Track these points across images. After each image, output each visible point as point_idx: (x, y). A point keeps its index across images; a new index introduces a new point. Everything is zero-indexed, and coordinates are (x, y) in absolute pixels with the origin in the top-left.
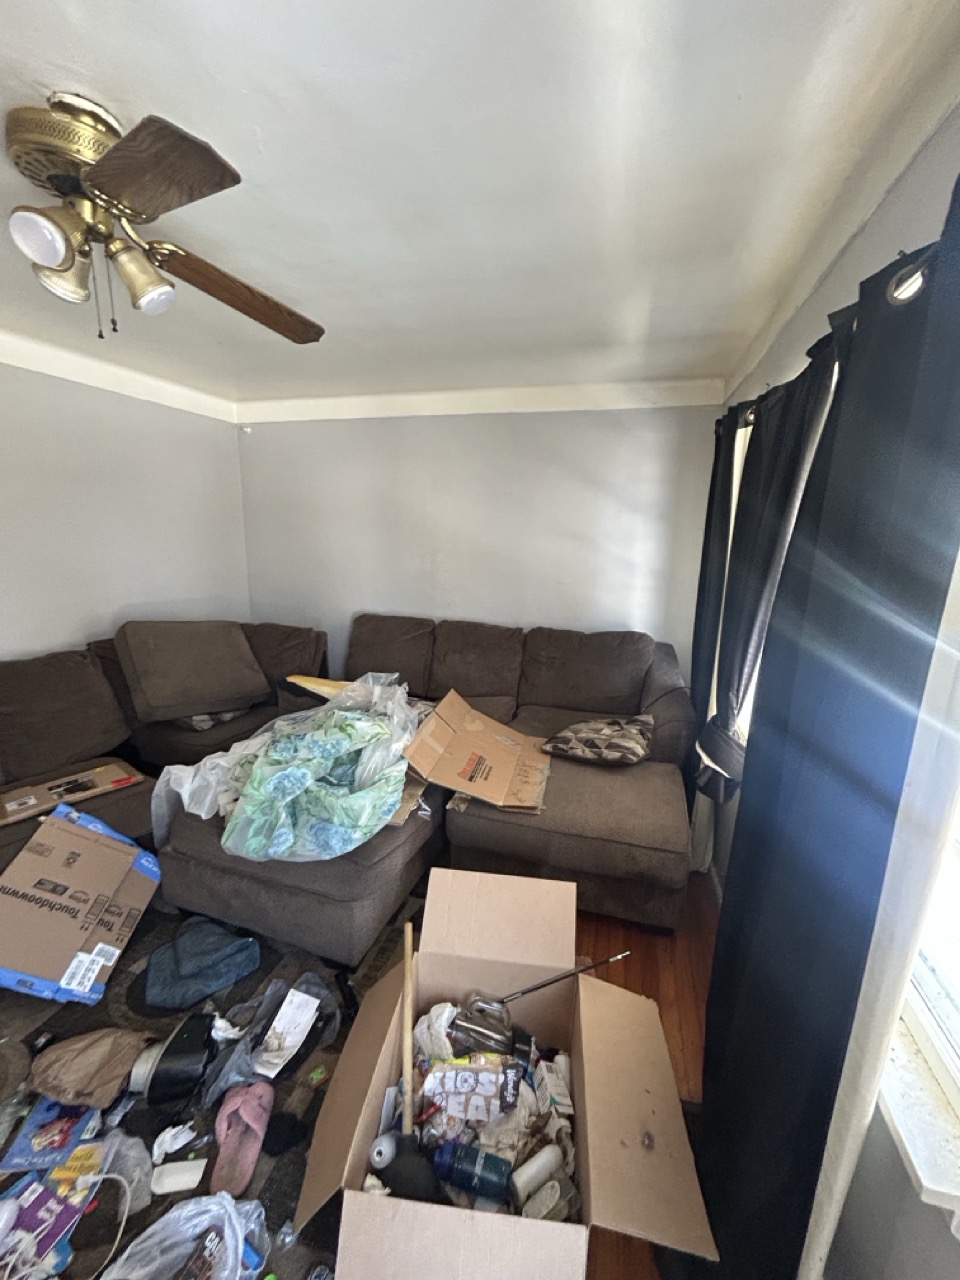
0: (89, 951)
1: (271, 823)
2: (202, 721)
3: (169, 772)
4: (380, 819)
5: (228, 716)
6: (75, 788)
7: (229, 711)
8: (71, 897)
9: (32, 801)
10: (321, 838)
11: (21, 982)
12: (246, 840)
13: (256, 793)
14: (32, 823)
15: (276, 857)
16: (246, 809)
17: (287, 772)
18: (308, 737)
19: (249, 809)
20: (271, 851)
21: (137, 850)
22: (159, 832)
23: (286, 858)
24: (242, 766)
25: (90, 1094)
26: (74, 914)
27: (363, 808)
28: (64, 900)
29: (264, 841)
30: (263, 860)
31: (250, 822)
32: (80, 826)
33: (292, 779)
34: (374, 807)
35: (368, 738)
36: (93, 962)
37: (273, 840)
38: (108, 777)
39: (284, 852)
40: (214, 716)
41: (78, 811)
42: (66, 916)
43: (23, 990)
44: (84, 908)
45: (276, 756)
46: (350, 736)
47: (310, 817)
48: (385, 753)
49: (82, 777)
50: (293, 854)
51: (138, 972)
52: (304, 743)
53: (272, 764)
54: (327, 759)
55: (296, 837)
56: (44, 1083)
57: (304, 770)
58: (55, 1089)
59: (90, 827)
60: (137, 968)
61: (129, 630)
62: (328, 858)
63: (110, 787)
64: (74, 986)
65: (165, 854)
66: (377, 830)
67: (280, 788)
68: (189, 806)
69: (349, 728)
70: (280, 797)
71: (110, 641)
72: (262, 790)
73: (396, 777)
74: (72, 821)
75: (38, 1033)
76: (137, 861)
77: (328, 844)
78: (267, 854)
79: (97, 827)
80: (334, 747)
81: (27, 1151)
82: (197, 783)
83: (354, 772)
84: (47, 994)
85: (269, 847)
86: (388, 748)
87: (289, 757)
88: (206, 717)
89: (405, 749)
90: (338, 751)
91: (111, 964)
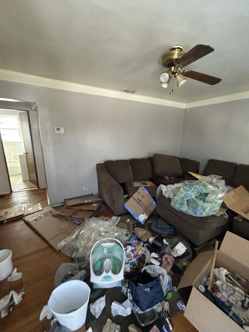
0: (143, 215)
1: (182, 203)
2: (167, 178)
3: (161, 186)
4: (212, 212)
5: (172, 178)
6: (144, 184)
7: (172, 177)
8: (142, 203)
9: (138, 184)
10: (194, 211)
11: (133, 214)
12: (176, 205)
13: (180, 195)
14: (138, 188)
15: (182, 211)
16: (177, 198)
17: (188, 193)
18: (195, 186)
19: (178, 198)
20: (182, 209)
21: (153, 199)
22: (157, 198)
23: (185, 212)
24: (177, 188)
25: (143, 238)
26: (142, 207)
27: (207, 208)
28: (141, 203)
29: (180, 206)
30: (179, 211)
31: (178, 201)
32: (145, 191)
33: (189, 194)
34: (211, 208)
35: (211, 191)
36: (143, 217)
37: (182, 207)
38: (149, 184)
39: (184, 210)
40: (170, 177)
41: (145, 188)
42: (141, 207)
43: (133, 216)
44: (143, 206)
45: (186, 188)
46: (206, 188)
47: (192, 205)
48: (216, 196)
49: (145, 182)
50: (187, 212)
51: (150, 223)
52: (193, 187)
53: (184, 190)
54: (198, 193)
55: (188, 208)
56: (136, 232)
57: (192, 193)
58: (137, 234)
59: (146, 192)
60: (150, 222)
61: (156, 155)
62: (195, 216)
63: (150, 185)
64: (140, 219)
65: (158, 202)
66: (210, 215)
67: (185, 196)
68: (164, 194)
69: (206, 186)
70: (185, 198)
71: (152, 157)
72: (181, 195)
73: (218, 203)
74: (144, 190)
75: (135, 224)
76: (152, 201)
77: (196, 213)
78: (180, 210)
79: (147, 192)
80: (201, 190)
81: (133, 241)
82: (166, 190)
83: (205, 198)
84: (136, 218)
85: (181, 208)
86: (217, 195)
87: (189, 189)
88: (168, 177)
89: (223, 197)
90: (202, 192)
91: (146, 219)
